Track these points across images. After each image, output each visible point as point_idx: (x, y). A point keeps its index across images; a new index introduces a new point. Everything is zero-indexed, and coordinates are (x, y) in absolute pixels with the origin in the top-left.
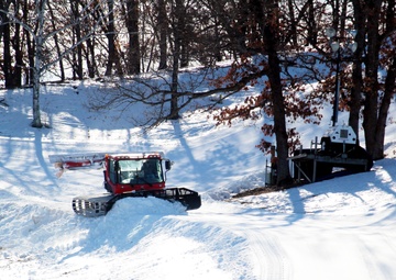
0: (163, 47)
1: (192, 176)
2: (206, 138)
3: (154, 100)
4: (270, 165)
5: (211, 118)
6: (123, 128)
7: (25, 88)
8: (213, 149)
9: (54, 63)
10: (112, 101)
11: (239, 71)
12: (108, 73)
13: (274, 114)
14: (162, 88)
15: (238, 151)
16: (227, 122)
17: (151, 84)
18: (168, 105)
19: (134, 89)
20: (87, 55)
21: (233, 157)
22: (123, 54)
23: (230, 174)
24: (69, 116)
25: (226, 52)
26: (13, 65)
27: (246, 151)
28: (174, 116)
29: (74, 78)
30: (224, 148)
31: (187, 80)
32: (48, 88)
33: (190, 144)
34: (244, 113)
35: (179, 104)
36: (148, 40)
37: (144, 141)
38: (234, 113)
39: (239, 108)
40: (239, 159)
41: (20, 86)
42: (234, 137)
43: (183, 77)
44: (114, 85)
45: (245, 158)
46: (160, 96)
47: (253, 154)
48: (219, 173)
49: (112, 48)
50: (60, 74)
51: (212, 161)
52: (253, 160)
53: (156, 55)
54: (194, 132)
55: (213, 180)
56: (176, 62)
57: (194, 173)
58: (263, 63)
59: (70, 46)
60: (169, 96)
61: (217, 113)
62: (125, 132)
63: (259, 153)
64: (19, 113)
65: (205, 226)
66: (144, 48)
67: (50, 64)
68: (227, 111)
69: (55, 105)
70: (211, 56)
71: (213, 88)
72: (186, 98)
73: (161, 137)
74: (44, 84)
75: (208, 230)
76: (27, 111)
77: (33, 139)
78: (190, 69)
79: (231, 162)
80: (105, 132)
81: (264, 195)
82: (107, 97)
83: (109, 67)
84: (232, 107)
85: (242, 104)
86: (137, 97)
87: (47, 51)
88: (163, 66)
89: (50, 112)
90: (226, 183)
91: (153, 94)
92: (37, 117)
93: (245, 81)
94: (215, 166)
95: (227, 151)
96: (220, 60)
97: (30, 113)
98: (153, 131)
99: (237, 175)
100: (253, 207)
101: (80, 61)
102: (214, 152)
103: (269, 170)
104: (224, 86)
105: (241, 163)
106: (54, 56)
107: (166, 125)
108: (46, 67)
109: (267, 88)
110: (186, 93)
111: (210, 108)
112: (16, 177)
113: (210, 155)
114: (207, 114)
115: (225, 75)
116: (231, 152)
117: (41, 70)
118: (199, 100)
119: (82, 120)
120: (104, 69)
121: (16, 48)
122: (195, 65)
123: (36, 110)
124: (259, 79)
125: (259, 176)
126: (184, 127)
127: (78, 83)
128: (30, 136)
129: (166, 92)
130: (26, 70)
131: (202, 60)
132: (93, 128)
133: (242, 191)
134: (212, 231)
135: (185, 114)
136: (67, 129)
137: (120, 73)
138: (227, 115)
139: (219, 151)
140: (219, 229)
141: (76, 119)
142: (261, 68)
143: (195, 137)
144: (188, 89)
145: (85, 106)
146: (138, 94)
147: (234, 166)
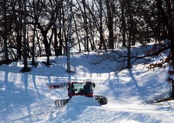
0: (124, 37)
1: (137, 93)
2: (143, 76)
3: (120, 60)
4: (172, 88)
5: (145, 68)
6: (106, 72)
7: (64, 55)
8: (146, 81)
9: (76, 44)
10: (102, 61)
11: (158, 47)
12: (100, 48)
13: (173, 66)
14: (124, 55)
15: (157, 82)
16: (152, 69)
17: (119, 53)
18: (126, 62)
19: (111, 55)
20: (91, 40)
21: (155, 85)
22: (106, 40)
23: (154, 92)
24: (83, 67)
25: (152, 39)
26: (58, 45)
27: (161, 82)
28: (129, 67)
29: (85, 51)
30: (151, 81)
31: (135, 51)
32: (74, 55)
33: (136, 79)
34: (160, 65)
35: (131, 61)
36: (117, 34)
37: (116, 78)
38: (155, 66)
39: (157, 63)
40: (158, 86)
41: (61, 55)
42: (156, 76)
43: (133, 50)
44: (102, 53)
45: (160, 85)
46: (123, 58)
47: (164, 83)
48: (149, 92)
49: (102, 37)
50: (79, 49)
51: (146, 86)
52: (164, 86)
53: (121, 41)
54: (138, 74)
55: (147, 95)
56: (130, 43)
57: (138, 92)
58: (168, 43)
59: (83, 37)
60: (127, 58)
61: (148, 65)
62: (107, 74)
63: (167, 83)
64: (61, 66)
65: (143, 115)
66: (116, 37)
67: (74, 45)
68: (153, 65)
69: (76, 62)
70: (145, 40)
71: (146, 54)
72: (134, 59)
73: (124, 76)
74: (72, 53)
75: (145, 117)
76: (65, 65)
77: (67, 78)
78: (136, 46)
79: (155, 87)
80: (99, 74)
81: (169, 101)
82: (100, 59)
83: (100, 46)
84: (154, 63)
85: (159, 62)
86: (113, 59)
87: (73, 39)
88: (124, 45)
89: (75, 66)
90: (152, 96)
91: (120, 57)
92: (69, 68)
93: (160, 51)
94: (148, 89)
95: (152, 82)
96: (149, 42)
97: (66, 66)
98: (120, 74)
99: (157, 93)
100: (164, 106)
101: (88, 43)
102: (147, 83)
103: (171, 90)
104: (151, 54)
105: (159, 87)
106: (76, 41)
107: (126, 71)
108: (73, 46)
109: (170, 54)
110: (134, 57)
111: (145, 63)
112: (60, 94)
113: (145, 84)
114: (144, 66)
115: (151, 49)
116: (154, 82)
117: (71, 47)
118: (140, 60)
119: (89, 69)
120: (98, 47)
121: (60, 38)
122: (138, 45)
123: (68, 65)
124: (166, 51)
125: (167, 93)
126: (133, 72)
127: (87, 53)
128: (66, 76)
129: (125, 57)
130: (64, 47)
131: (141, 42)
132: (93, 73)
133: (159, 100)
134: (146, 118)
135: (134, 66)
136: (82, 73)
137: (105, 49)
138: (153, 66)
139: (149, 82)
140: (149, 117)
141: (86, 69)
142: (167, 46)
143: (138, 76)
144: (135, 55)
145: (89, 63)
146: (113, 57)
147: (156, 89)
